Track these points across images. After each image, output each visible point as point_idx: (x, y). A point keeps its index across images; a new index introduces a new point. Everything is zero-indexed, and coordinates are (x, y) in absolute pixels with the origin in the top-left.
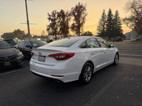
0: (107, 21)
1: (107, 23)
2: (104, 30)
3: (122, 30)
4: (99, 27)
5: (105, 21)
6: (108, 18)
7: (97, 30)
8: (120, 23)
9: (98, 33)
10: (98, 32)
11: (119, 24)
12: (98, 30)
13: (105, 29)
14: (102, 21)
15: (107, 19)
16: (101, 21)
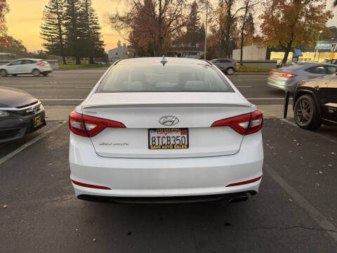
0: (67, 14)
1: (66, 19)
2: (60, 37)
3: (103, 42)
4: (46, 28)
5: (61, 13)
6: (67, 7)
7: (44, 36)
8: (96, 24)
9: (45, 45)
10: (46, 42)
11: (94, 28)
12: (46, 37)
13: (64, 37)
14: (55, 13)
15: (66, 9)
16: (52, 12)
